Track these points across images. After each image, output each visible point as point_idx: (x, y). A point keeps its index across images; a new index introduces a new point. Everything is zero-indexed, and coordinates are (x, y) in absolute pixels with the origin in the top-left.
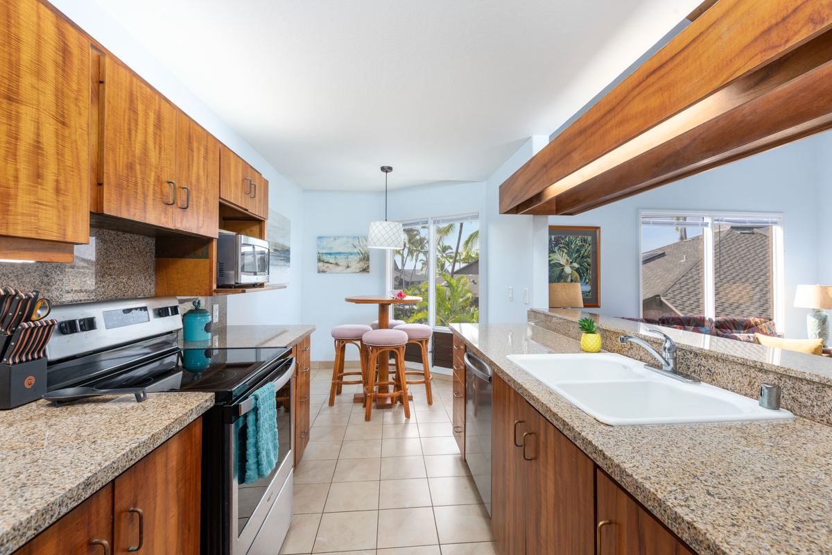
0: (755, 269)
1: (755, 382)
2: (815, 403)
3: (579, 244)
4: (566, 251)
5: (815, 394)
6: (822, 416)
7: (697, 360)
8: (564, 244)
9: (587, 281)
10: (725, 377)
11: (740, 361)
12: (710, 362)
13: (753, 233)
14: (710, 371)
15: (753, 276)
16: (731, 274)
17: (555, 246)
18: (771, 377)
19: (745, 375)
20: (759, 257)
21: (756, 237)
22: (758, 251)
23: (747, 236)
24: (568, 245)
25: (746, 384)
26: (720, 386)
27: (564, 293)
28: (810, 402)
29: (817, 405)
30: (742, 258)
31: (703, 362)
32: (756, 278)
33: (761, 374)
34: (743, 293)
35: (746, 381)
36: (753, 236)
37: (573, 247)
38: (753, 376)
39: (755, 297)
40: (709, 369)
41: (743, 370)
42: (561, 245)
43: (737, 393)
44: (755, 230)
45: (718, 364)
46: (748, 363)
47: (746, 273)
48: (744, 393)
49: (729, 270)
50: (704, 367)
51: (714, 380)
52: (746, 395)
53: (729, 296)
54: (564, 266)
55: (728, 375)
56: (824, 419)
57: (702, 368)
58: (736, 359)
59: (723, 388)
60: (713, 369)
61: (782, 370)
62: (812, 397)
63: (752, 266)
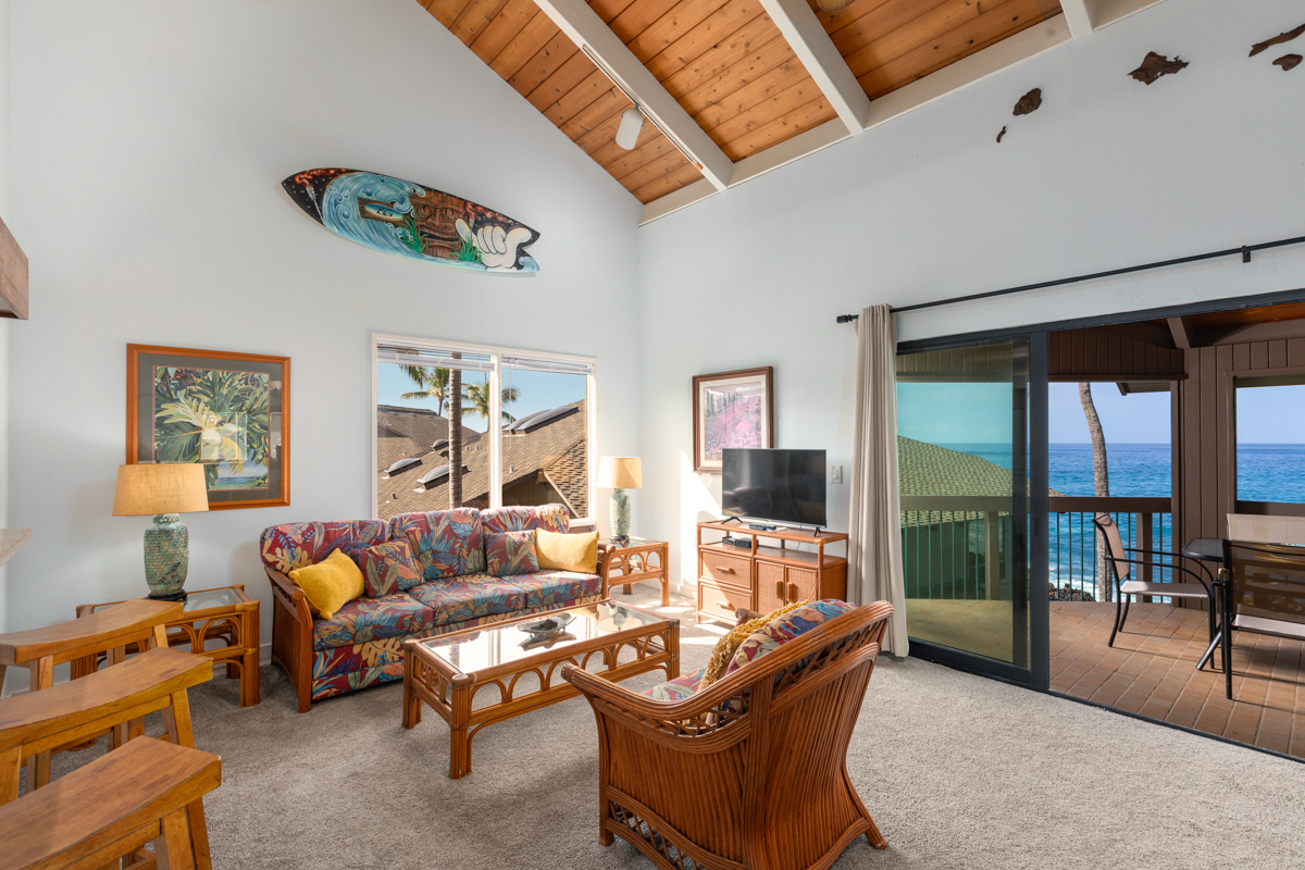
3: (239, 387)
4: (206, 399)
8: (200, 384)
9: (260, 457)
17: (178, 388)
24: (212, 388)
27: (143, 486)
37: (225, 392)
42: (193, 388)
54: (200, 428)
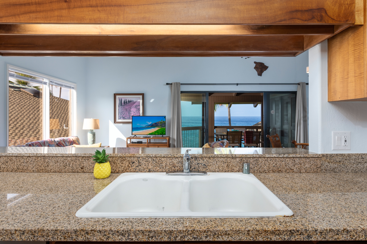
0: (27, 111)
1: (230, 164)
2: (255, 166)
5: (255, 162)
6: (258, 170)
7: (196, 161)
10: (214, 166)
11: (224, 156)
12: (205, 160)
13: (20, 91)
14: (205, 165)
15: (27, 114)
16: (15, 113)
18: (238, 159)
19: (225, 162)
20: (27, 104)
21: (22, 93)
22: (26, 101)
23: (18, 92)
25: (225, 167)
26: (211, 172)
28: (253, 166)
29: (256, 166)
30: (18, 104)
31: (201, 161)
32: (28, 115)
33: (233, 160)
34: (24, 124)
35: (225, 165)
36: (21, 93)
38: (229, 162)
39: (31, 126)
40: (204, 164)
41: (224, 160)
43: (221, 172)
44: (21, 89)
45: (210, 161)
46: (229, 156)
47: (22, 113)
48: (224, 171)
49: (13, 111)
50: (201, 164)
51: (207, 170)
52: (225, 172)
53: (17, 126)
55: (216, 164)
56: (258, 171)
57: (200, 165)
58: (222, 156)
59: (213, 172)
60: (207, 164)
61: (245, 155)
62: (254, 164)
63: (25, 109)
